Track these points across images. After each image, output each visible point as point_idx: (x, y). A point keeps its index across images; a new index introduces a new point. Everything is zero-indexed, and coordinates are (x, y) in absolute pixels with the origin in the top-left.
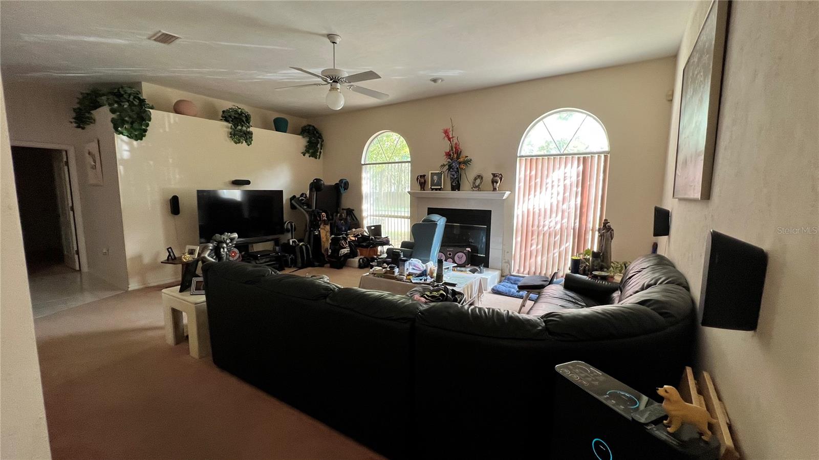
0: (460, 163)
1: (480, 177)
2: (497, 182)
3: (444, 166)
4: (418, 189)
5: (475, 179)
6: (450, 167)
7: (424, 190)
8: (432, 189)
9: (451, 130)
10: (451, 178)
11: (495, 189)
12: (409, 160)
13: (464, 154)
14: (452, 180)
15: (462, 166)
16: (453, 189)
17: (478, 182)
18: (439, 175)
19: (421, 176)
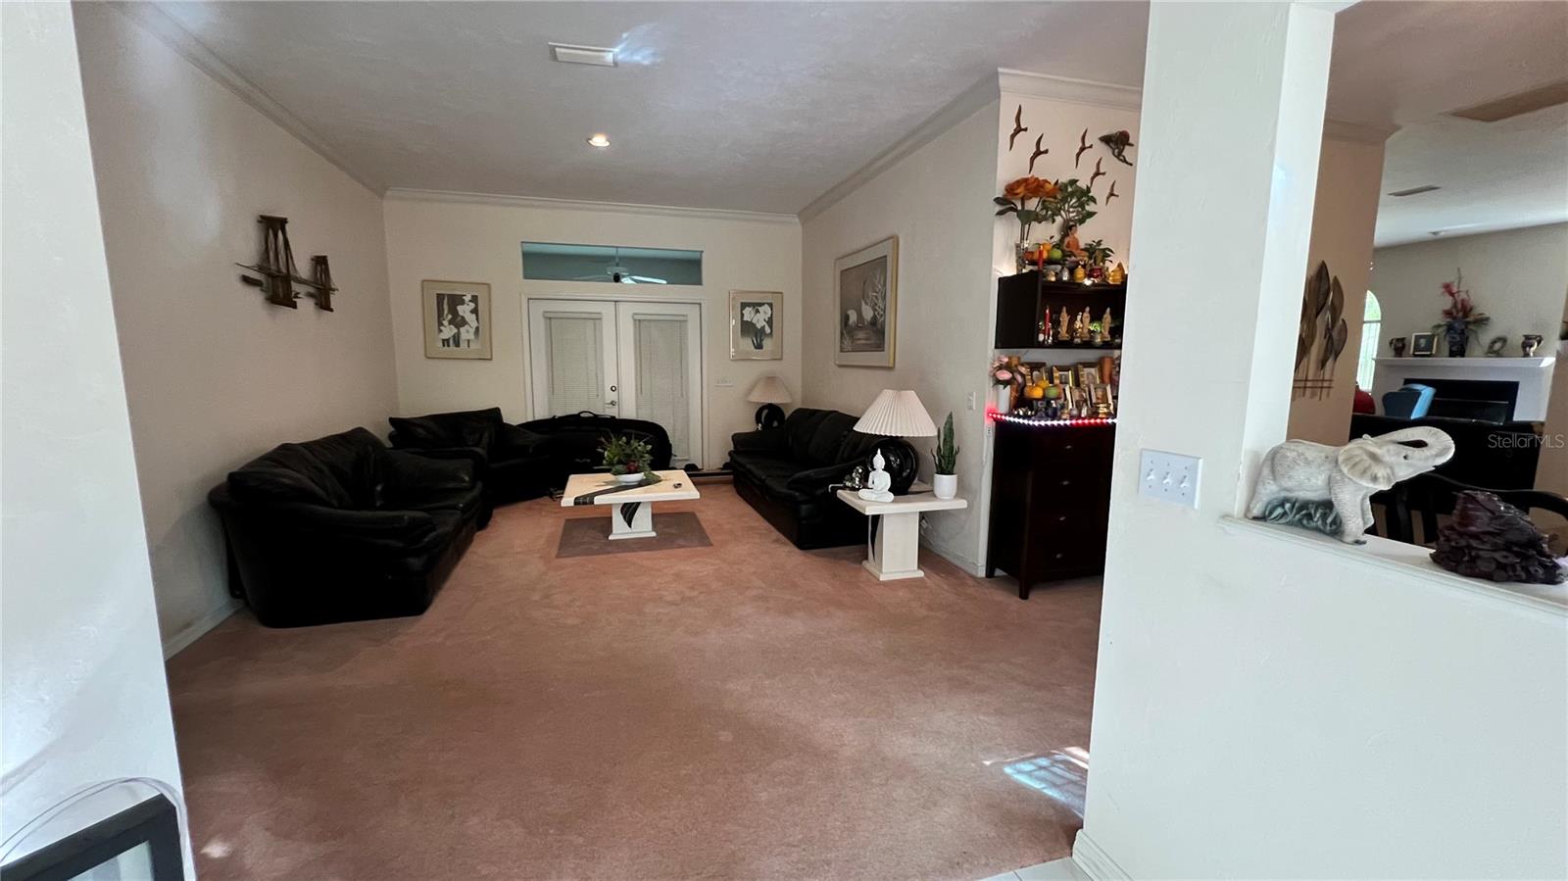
0: (1468, 323)
1: (1503, 340)
2: (1531, 346)
3: (1439, 326)
4: (1390, 356)
5: (1494, 342)
6: (1450, 328)
7: (1401, 356)
8: (1416, 356)
9: (1456, 284)
10: (1450, 342)
11: (1527, 355)
12: (1379, 319)
13: (1476, 312)
14: (1452, 344)
15: (1471, 327)
16: (1452, 354)
17: (1497, 346)
18: (1429, 339)
19: (1398, 340)
